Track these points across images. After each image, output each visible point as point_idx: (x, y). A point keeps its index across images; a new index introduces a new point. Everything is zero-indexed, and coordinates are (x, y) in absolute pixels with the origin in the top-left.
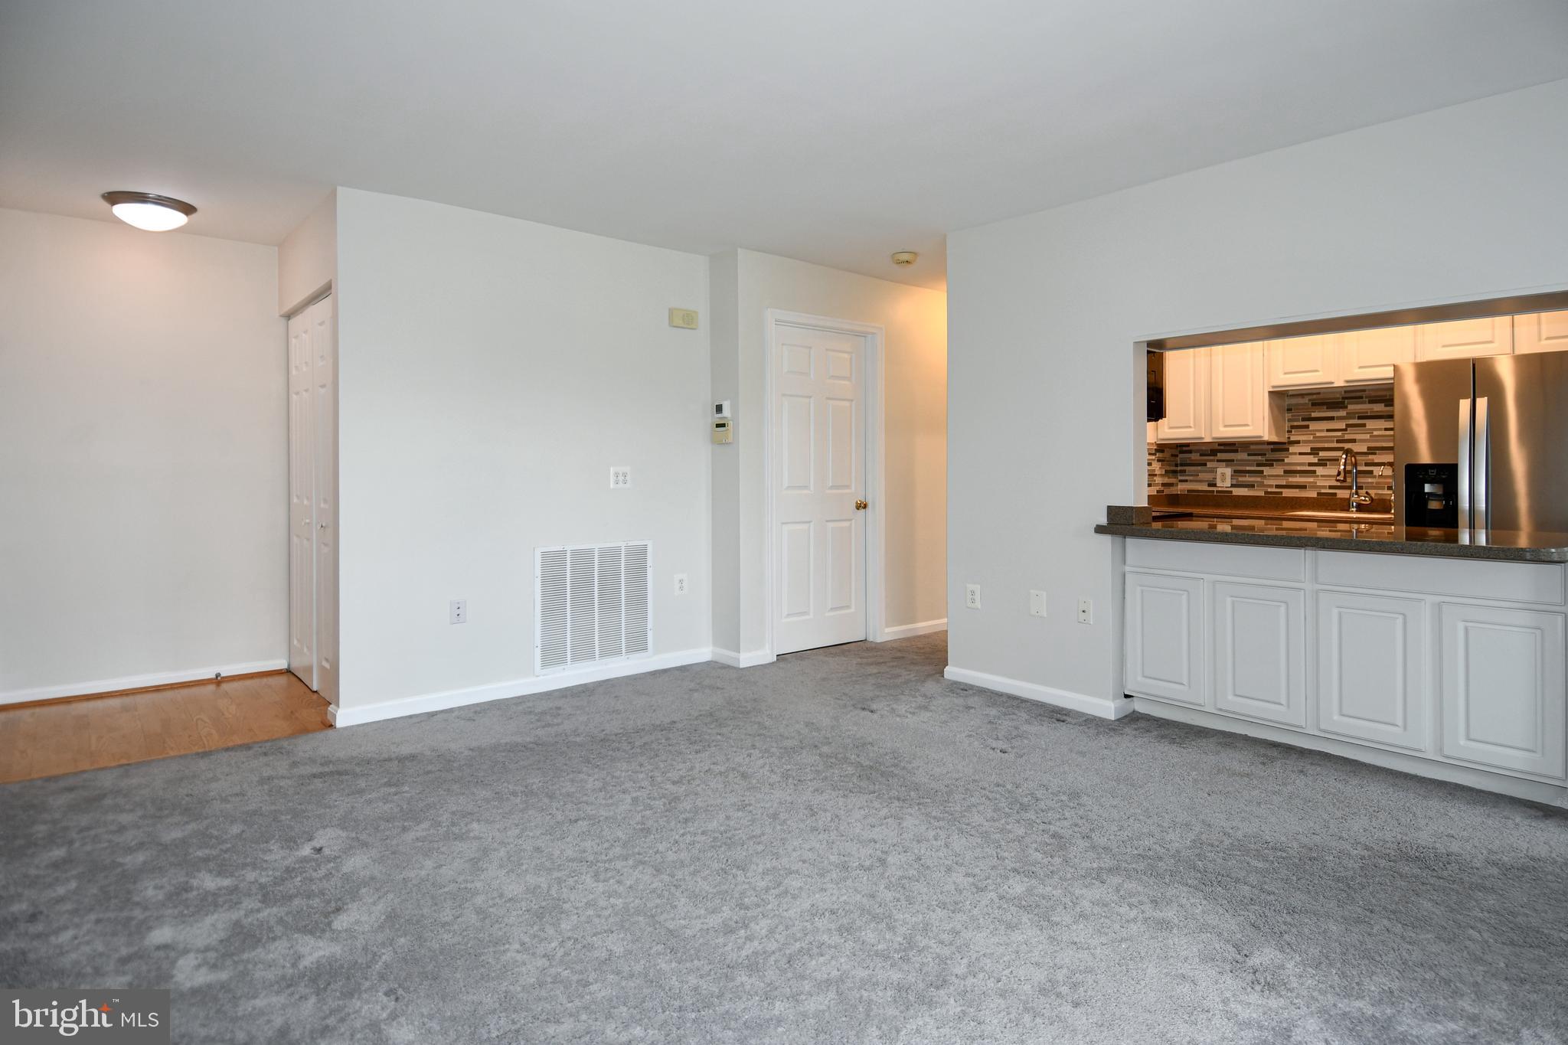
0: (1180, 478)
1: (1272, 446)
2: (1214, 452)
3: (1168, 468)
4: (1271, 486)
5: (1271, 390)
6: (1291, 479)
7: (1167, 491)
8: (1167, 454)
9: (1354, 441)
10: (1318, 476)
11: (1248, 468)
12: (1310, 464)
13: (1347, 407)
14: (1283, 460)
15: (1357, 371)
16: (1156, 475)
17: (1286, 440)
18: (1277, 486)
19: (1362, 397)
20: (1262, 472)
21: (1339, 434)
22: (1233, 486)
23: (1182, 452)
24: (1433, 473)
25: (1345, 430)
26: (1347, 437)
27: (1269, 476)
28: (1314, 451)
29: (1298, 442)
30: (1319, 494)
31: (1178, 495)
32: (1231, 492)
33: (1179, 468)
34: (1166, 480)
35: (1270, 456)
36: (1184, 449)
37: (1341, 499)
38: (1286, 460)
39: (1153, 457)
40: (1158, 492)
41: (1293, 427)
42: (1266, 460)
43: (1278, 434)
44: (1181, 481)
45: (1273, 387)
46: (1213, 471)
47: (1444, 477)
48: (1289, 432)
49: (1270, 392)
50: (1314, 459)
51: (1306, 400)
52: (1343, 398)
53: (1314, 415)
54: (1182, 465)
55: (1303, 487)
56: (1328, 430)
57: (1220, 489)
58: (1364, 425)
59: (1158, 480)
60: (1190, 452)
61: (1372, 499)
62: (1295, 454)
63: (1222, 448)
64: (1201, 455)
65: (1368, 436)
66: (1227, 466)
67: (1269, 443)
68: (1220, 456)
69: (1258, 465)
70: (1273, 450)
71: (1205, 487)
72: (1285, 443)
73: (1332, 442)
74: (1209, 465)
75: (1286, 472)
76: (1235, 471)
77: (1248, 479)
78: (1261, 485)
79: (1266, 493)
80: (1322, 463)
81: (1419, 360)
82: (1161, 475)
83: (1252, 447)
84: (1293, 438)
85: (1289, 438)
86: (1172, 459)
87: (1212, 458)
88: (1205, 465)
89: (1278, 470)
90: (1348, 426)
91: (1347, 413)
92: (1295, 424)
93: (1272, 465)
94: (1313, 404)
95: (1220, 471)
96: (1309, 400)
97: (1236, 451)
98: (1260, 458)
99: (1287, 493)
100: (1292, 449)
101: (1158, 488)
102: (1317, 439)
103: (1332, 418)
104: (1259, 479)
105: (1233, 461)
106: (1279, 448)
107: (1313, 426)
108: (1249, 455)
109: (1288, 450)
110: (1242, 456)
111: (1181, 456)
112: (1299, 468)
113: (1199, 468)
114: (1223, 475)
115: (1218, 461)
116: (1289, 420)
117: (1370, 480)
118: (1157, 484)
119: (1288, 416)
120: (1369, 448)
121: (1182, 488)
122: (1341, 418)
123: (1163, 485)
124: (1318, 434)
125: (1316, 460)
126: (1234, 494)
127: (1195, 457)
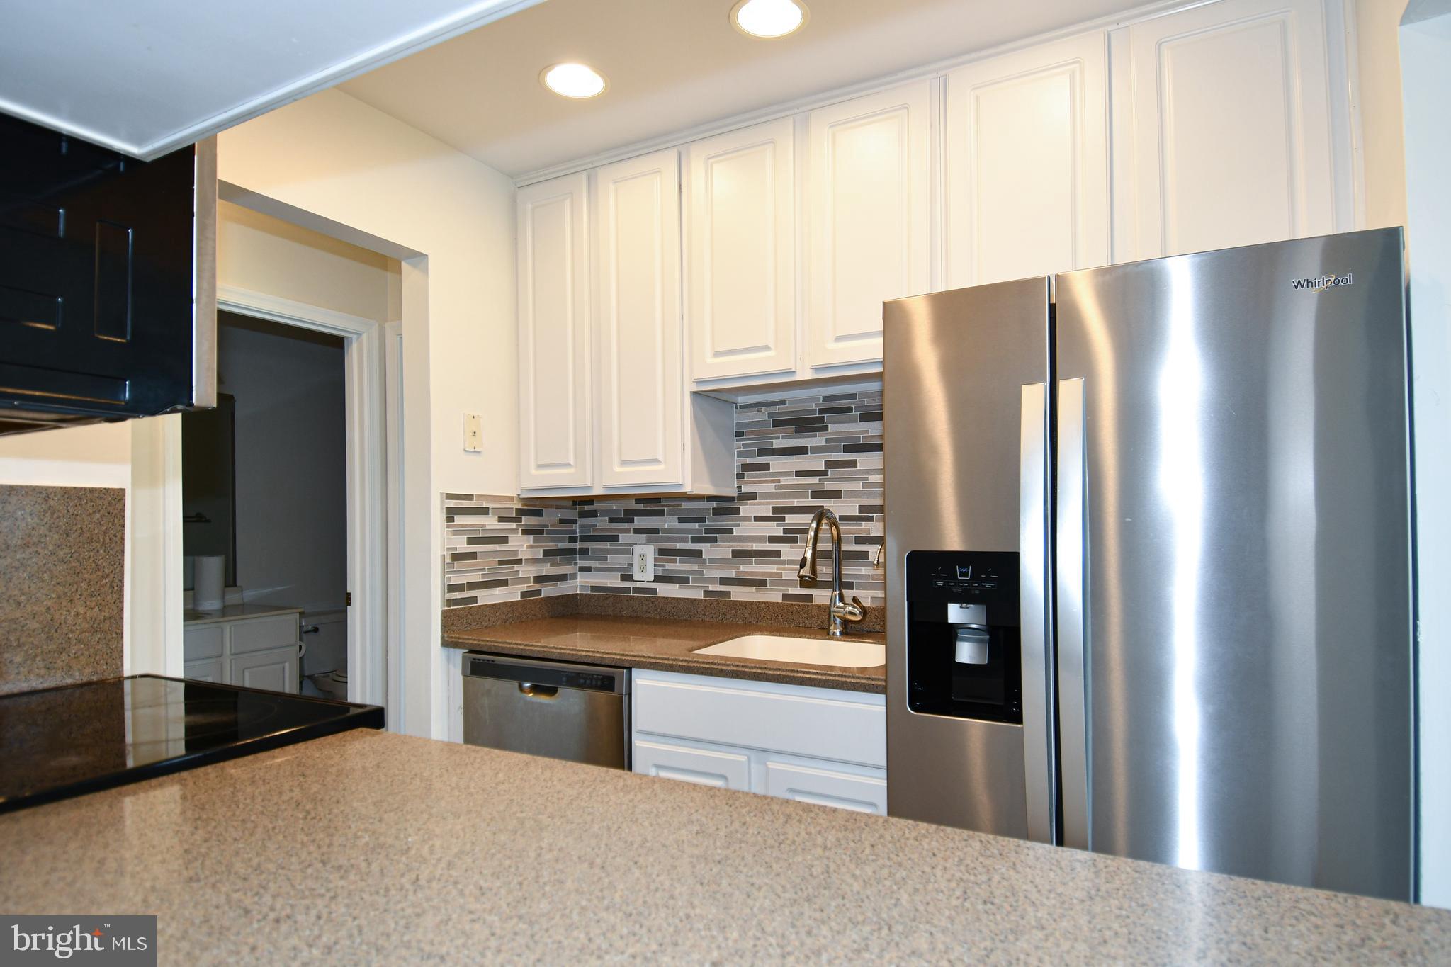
0: (581, 563)
1: (714, 505)
2: (629, 516)
3: (552, 546)
4: (712, 580)
5: (696, 389)
6: (743, 568)
7: (548, 591)
8: (550, 518)
9: (836, 494)
10: (783, 562)
11: (679, 546)
12: (773, 539)
13: (826, 428)
14: (731, 531)
15: (832, 346)
16: (519, 562)
17: (734, 493)
18: (724, 581)
19: (849, 409)
20: (699, 553)
21: (816, 480)
22: (658, 579)
23: (583, 514)
24: (964, 575)
25: (824, 473)
26: (828, 486)
27: (712, 561)
28: (778, 514)
29: (752, 496)
30: (786, 596)
31: (577, 594)
32: (654, 591)
33: (578, 546)
34: (547, 570)
35: (713, 522)
36: (586, 508)
37: (819, 606)
38: (736, 532)
39: (514, 526)
40: (524, 594)
41: (746, 467)
42: (707, 531)
43: (714, 482)
44: (582, 569)
45: (699, 382)
46: (628, 551)
47: (988, 585)
48: (740, 476)
49: (694, 393)
50: (776, 529)
51: (764, 416)
52: (822, 411)
53: (777, 444)
54: (585, 538)
55: (761, 583)
56: (799, 474)
57: (638, 585)
58: (853, 464)
59: (525, 571)
60: (594, 514)
61: (865, 611)
62: (747, 519)
63: (641, 506)
64: (611, 520)
65: (858, 486)
66: (649, 541)
67: (710, 498)
68: (640, 522)
69: (696, 540)
70: (716, 512)
71: (614, 581)
72: (732, 499)
73: (803, 496)
74: (623, 538)
75: (736, 553)
76: (662, 552)
77: (678, 566)
78: (700, 578)
79: (707, 593)
80: (790, 537)
81: (940, 288)
82: (535, 561)
83: (686, 505)
84: (746, 489)
85: (739, 488)
86: (565, 527)
87: (626, 525)
88: (616, 538)
89: (721, 550)
90: (829, 464)
91: (827, 441)
92: (749, 461)
93: (714, 540)
94: (776, 424)
95: (638, 550)
96: (770, 415)
97: (661, 513)
98: (696, 526)
99: (740, 594)
100: (747, 510)
101: (524, 587)
102: (783, 491)
103: (802, 451)
104: (695, 567)
105: (656, 531)
106: (726, 506)
107: (777, 464)
108: (681, 520)
109: (737, 511)
110: (669, 523)
111: (581, 521)
112: (755, 546)
113: (608, 545)
114: (643, 557)
115: (637, 531)
116: (740, 454)
117: (864, 571)
118: (526, 580)
119: (737, 445)
120: (862, 508)
121: (581, 583)
122: (818, 450)
123: (538, 579)
124: (783, 481)
125: (779, 532)
126: (659, 594)
127: (602, 523)
